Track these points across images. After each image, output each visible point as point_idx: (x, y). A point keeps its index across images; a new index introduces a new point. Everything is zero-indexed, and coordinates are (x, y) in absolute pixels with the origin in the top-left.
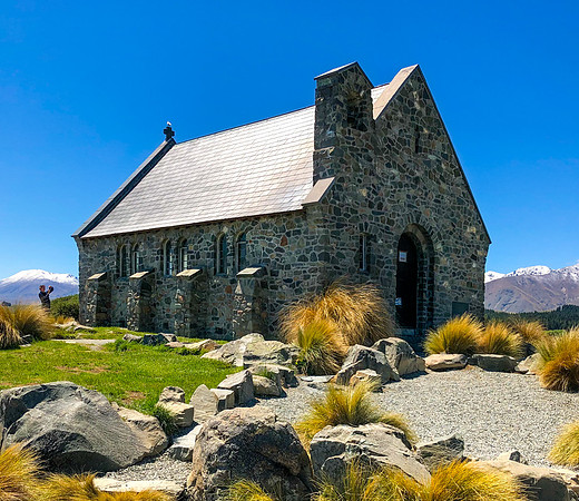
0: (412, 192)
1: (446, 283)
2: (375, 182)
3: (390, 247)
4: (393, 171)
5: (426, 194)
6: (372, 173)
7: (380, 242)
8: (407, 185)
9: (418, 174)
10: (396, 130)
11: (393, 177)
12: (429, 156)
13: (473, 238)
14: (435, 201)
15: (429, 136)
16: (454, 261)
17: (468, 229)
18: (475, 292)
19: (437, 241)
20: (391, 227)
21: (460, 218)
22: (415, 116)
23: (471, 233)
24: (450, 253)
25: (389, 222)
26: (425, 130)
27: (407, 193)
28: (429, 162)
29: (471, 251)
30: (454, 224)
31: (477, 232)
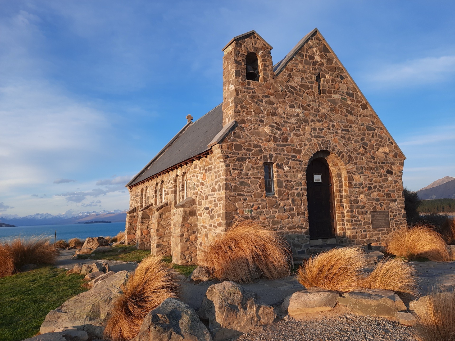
2: (278, 120)
4: (297, 110)
9: (323, 110)
11: (298, 115)
12: (334, 96)
13: (386, 157)
14: (343, 130)
15: (333, 81)
16: (368, 177)
17: (381, 150)
18: (395, 201)
19: (349, 163)
20: (298, 156)
21: (371, 142)
22: (317, 67)
23: (384, 153)
24: (364, 171)
25: (296, 151)
26: (327, 76)
27: (313, 126)
28: (334, 100)
29: (386, 167)
30: (366, 147)
31: (390, 151)
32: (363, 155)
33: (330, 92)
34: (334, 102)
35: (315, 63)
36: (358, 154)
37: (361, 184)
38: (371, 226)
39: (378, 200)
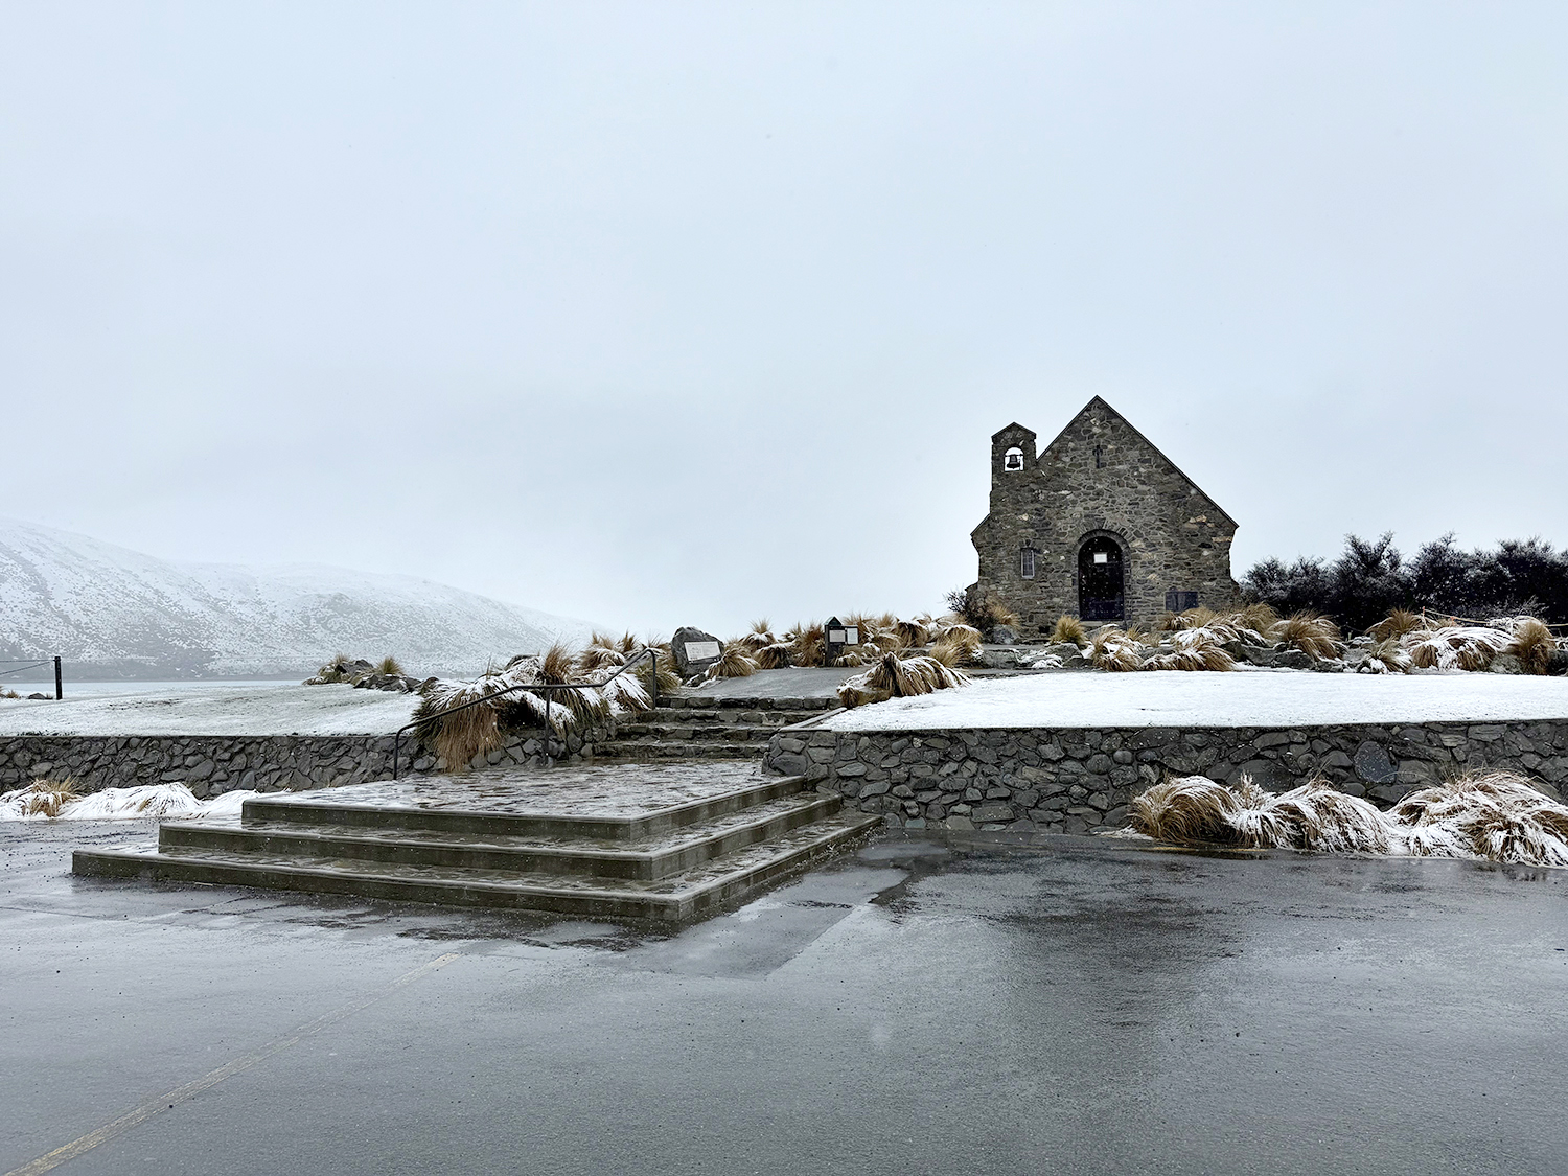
0: (1092, 504)
1: (1152, 576)
2: (1038, 506)
3: (1061, 554)
4: (1063, 492)
5: (1114, 502)
6: (1035, 500)
7: (1046, 552)
8: (1085, 500)
9: (1100, 487)
10: (1068, 460)
11: (1065, 496)
12: (1120, 467)
13: (1201, 528)
14: (1130, 504)
15: (1117, 451)
17: (1192, 520)
18: (1211, 580)
19: (1134, 539)
20: (1062, 539)
22: (1093, 440)
23: (1197, 523)
24: (1158, 547)
25: (1059, 535)
26: (1110, 447)
27: (1085, 506)
28: (1119, 471)
29: (1200, 540)
31: (1209, 520)
32: (1159, 529)
33: (1113, 464)
34: (1118, 475)
35: (1092, 436)
36: (1151, 529)
37: (1151, 563)
38: (1164, 608)
39: (1179, 579)
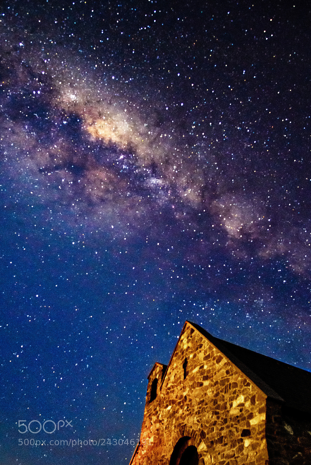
13: (241, 410)
16: (219, 454)
17: (234, 404)
19: (200, 442)
21: (223, 400)
23: (239, 406)
26: (191, 356)
29: (243, 427)
30: (218, 411)
31: (246, 400)
